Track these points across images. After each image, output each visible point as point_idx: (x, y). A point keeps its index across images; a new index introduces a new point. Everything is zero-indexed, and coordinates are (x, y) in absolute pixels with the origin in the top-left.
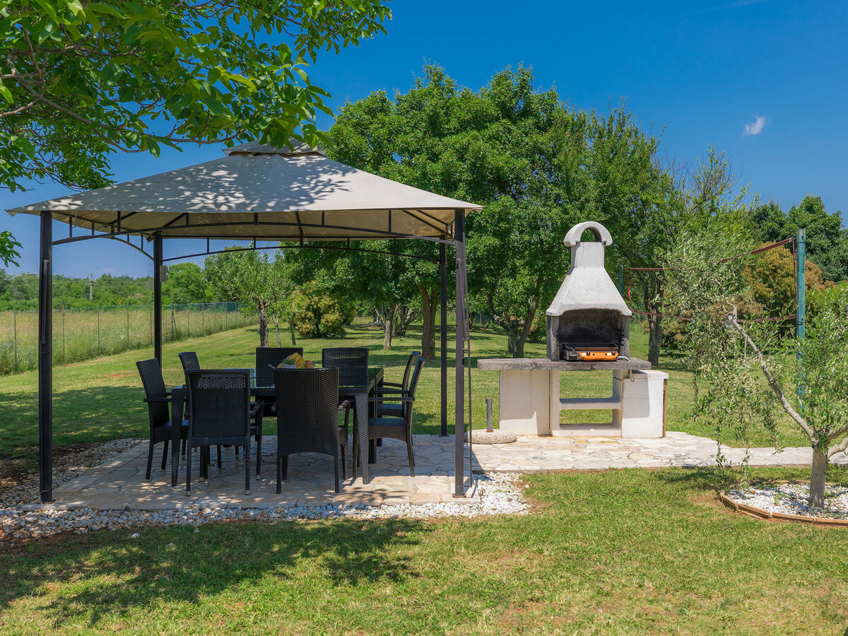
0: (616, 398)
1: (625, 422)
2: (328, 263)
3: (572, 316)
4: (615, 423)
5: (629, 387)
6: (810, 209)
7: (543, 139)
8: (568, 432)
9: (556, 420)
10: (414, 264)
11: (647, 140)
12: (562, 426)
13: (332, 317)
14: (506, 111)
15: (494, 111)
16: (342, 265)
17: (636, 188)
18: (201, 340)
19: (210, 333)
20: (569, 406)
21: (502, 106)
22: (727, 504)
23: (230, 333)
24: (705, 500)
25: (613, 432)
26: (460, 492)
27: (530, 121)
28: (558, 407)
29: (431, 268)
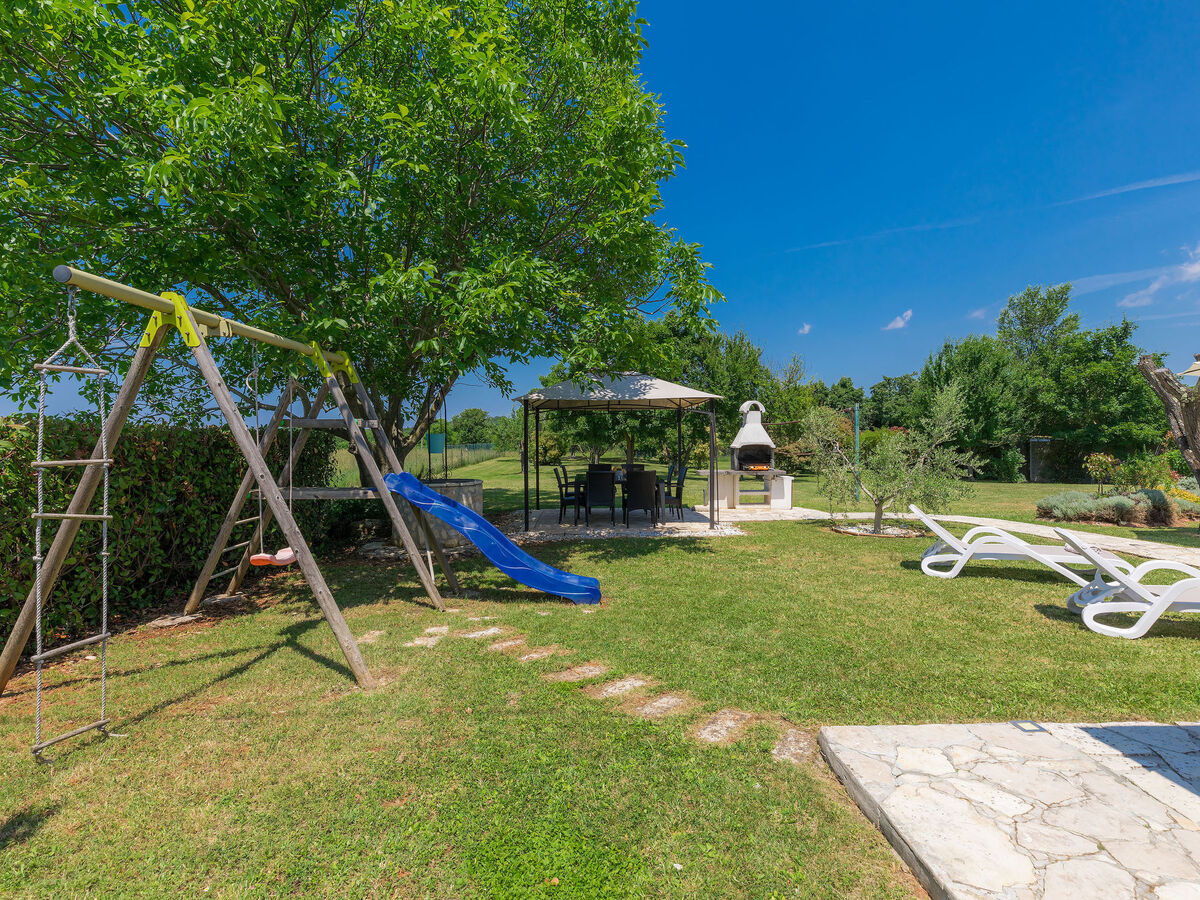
0: (767, 489)
1: (772, 501)
2: (572, 420)
3: (745, 448)
4: (766, 501)
5: (774, 484)
6: (844, 385)
7: (698, 349)
8: (743, 506)
9: (737, 500)
10: (626, 420)
11: (755, 348)
12: (741, 504)
13: (554, 452)
14: (675, 333)
15: (668, 332)
16: (582, 420)
17: (751, 377)
18: (476, 467)
19: (478, 462)
20: (744, 494)
21: (673, 329)
22: (836, 531)
23: (487, 463)
24: (826, 530)
25: (766, 506)
26: (712, 527)
27: (689, 338)
28: (738, 494)
29: (637, 423)
